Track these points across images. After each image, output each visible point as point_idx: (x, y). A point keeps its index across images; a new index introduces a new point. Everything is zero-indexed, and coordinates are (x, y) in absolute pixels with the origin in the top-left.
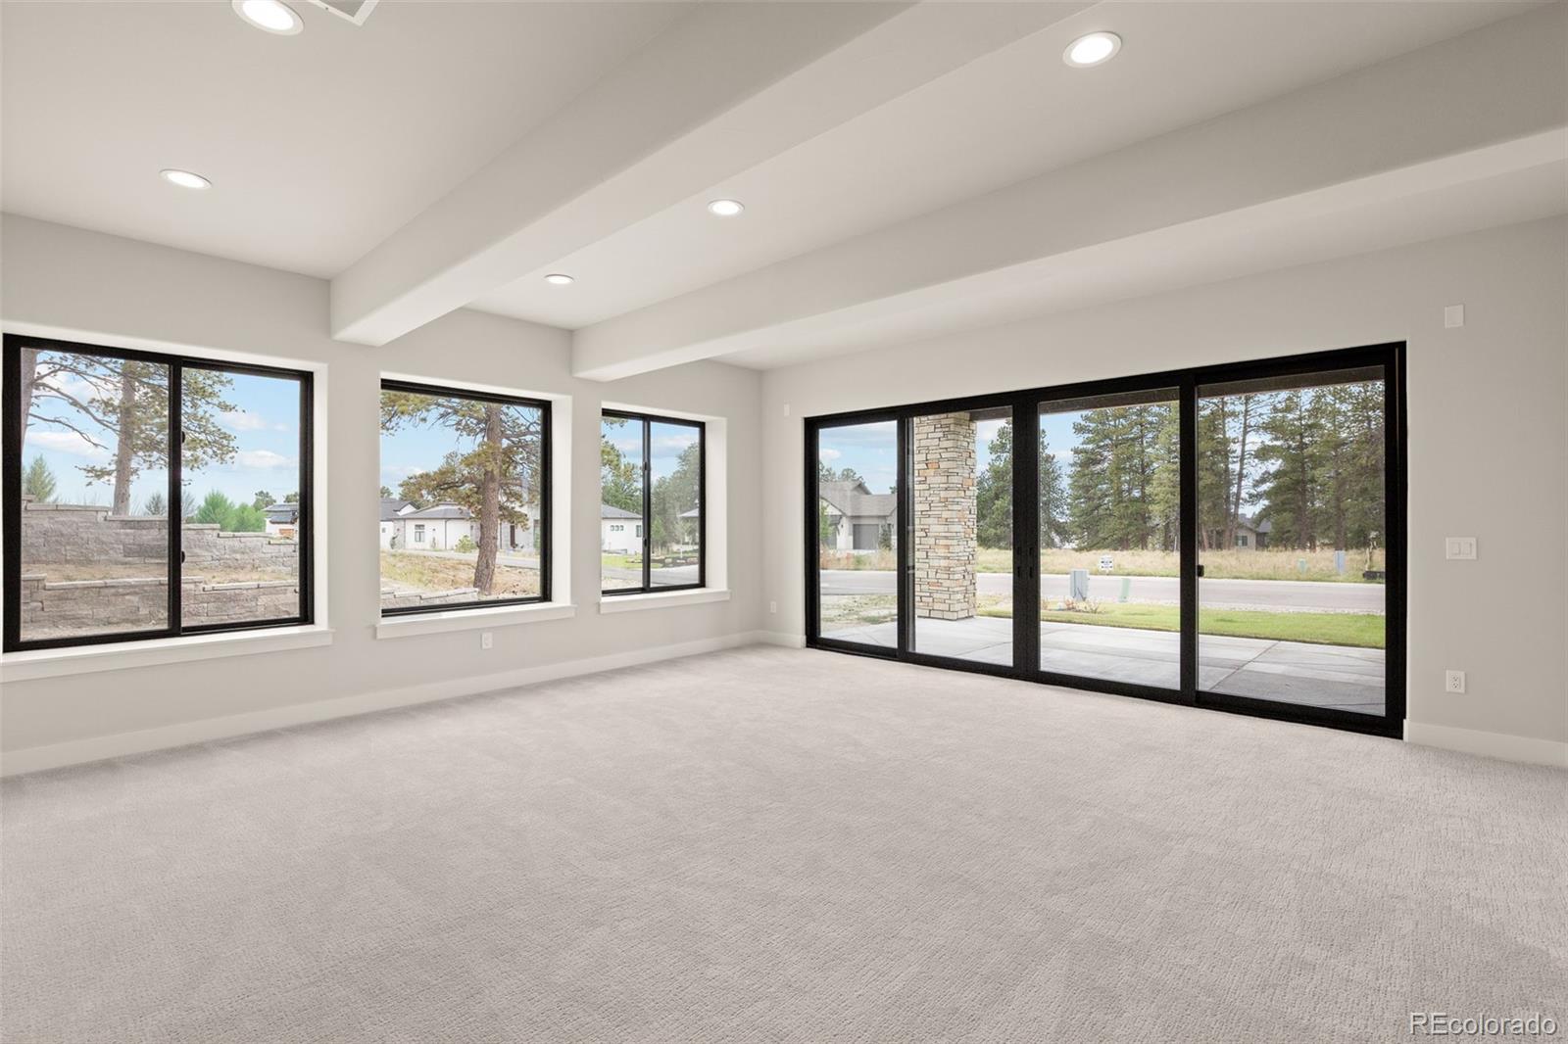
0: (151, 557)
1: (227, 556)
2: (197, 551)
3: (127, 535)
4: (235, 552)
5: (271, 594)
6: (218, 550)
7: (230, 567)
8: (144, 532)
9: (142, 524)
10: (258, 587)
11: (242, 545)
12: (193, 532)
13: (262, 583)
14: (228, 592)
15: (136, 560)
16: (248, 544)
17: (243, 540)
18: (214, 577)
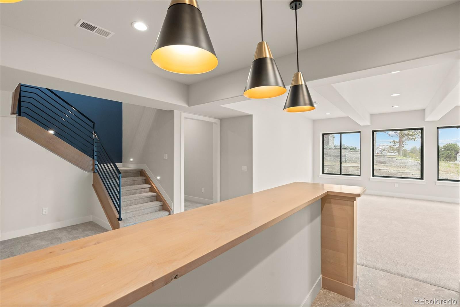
0: (382, 164)
1: (398, 164)
2: (391, 163)
3: (377, 158)
4: (401, 163)
5: (405, 174)
6: (396, 163)
7: (399, 167)
8: (380, 158)
9: (380, 156)
10: (402, 172)
11: (402, 162)
12: (390, 158)
13: (403, 172)
14: (394, 173)
15: (378, 164)
16: (404, 162)
17: (402, 160)
18: (393, 169)
